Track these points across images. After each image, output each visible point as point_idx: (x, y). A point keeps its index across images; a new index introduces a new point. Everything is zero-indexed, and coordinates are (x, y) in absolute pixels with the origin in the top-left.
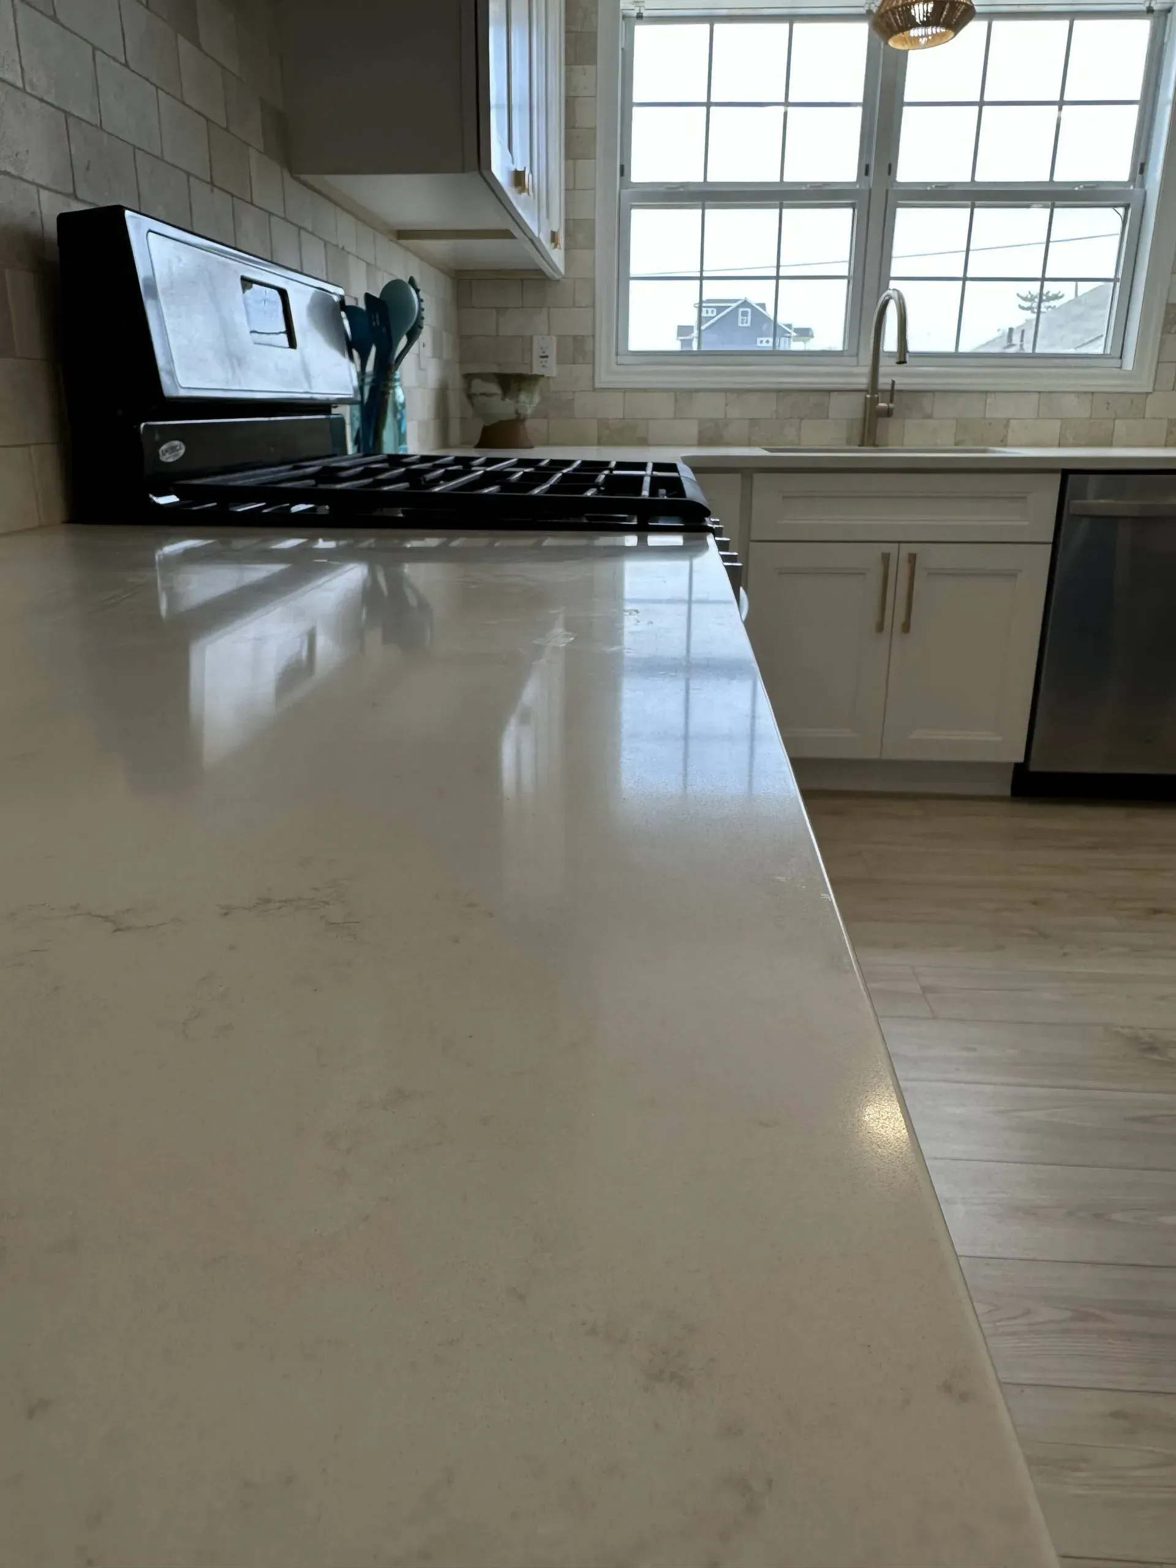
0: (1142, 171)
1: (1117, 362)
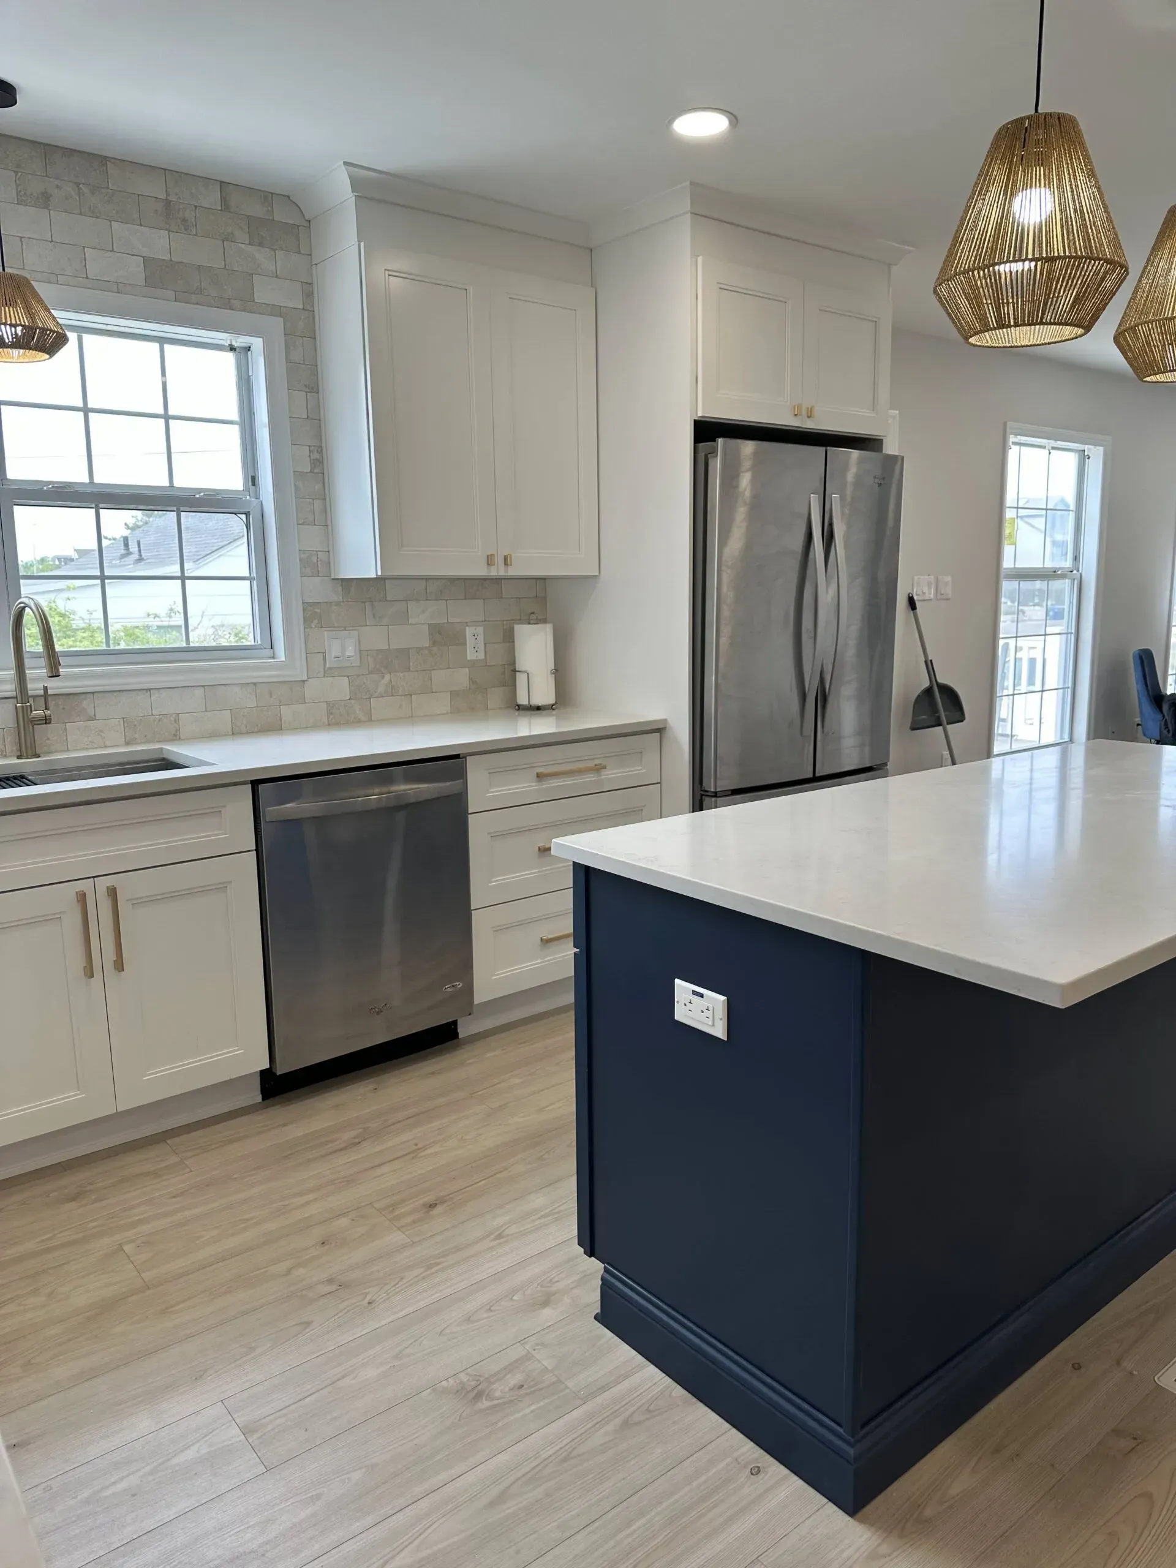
0: (254, 484)
1: (269, 652)
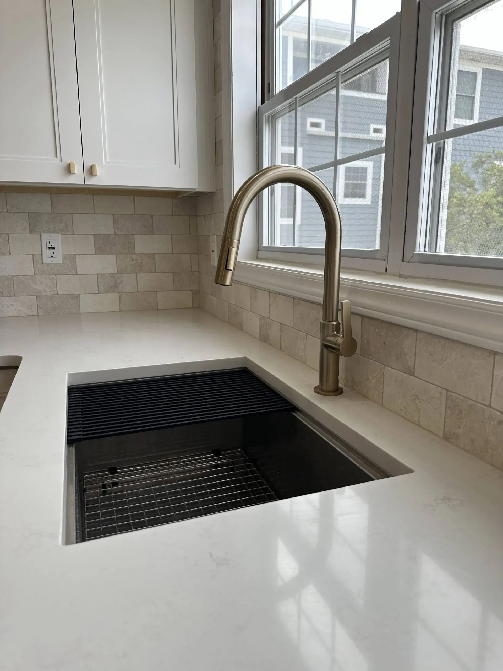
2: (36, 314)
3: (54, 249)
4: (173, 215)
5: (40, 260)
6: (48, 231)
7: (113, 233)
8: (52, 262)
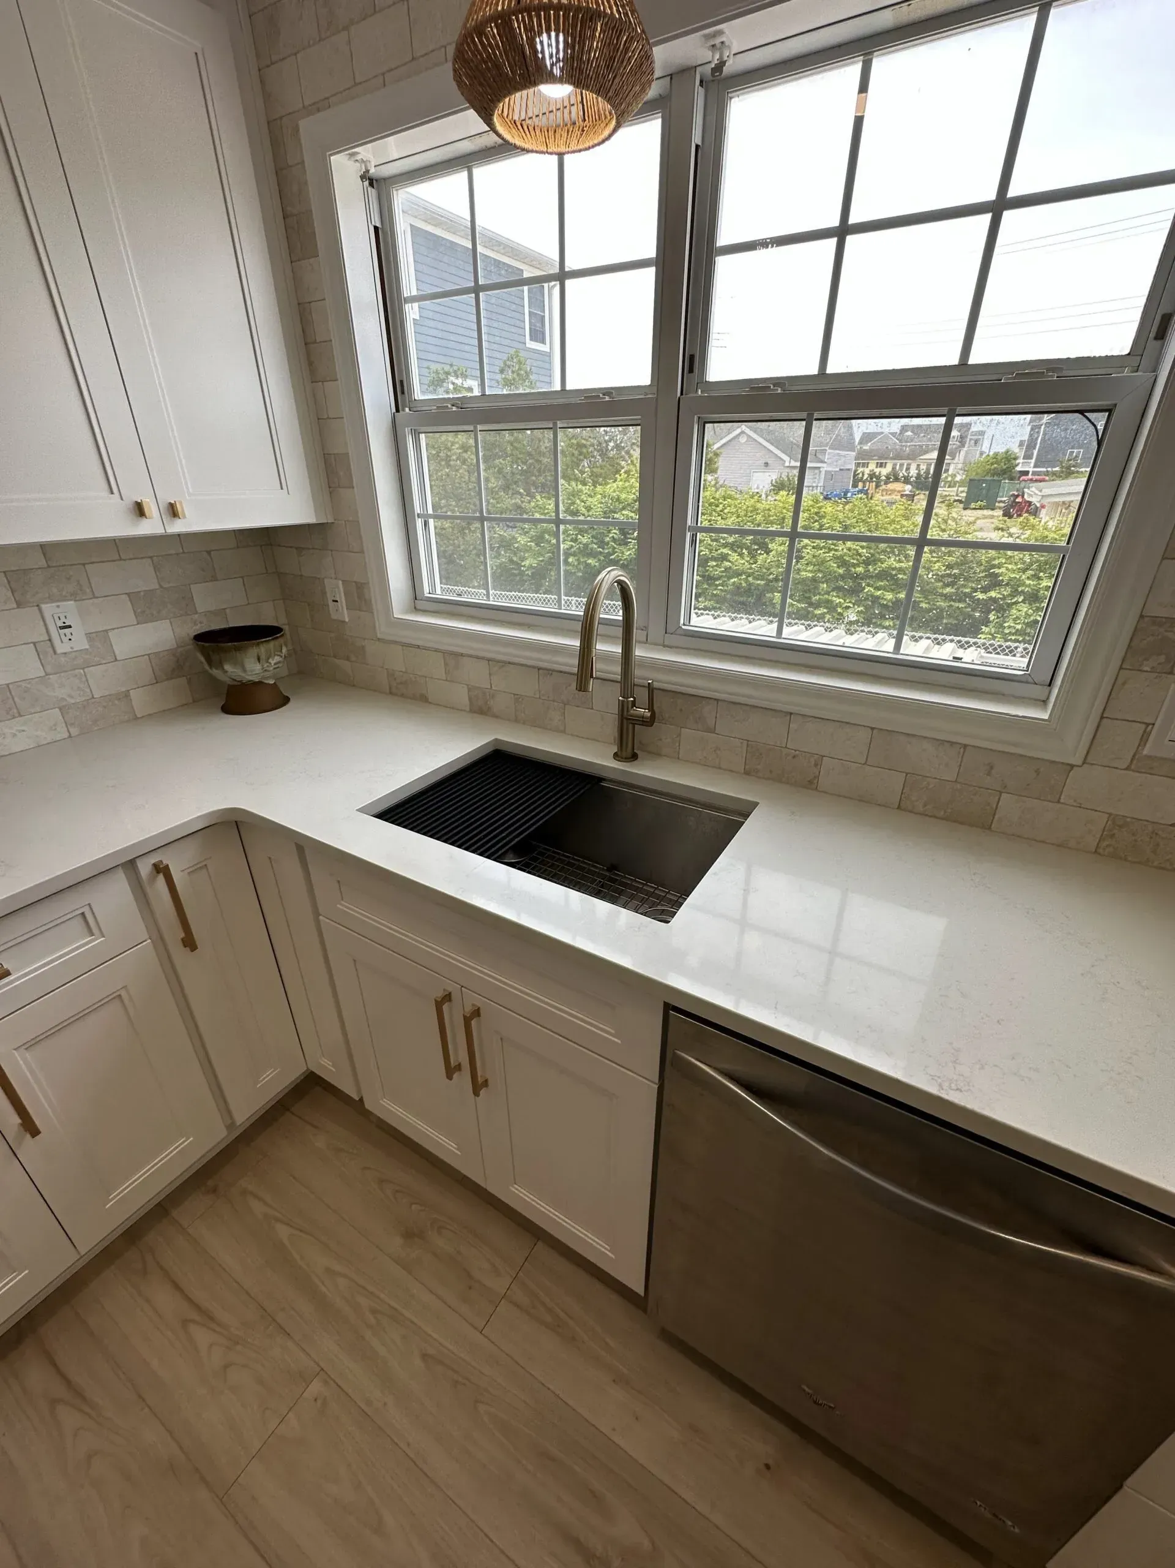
0: (1162, 332)
2: (66, 735)
3: (70, 627)
4: (238, 547)
5: (50, 650)
6: (51, 599)
7: (157, 587)
8: (72, 648)
